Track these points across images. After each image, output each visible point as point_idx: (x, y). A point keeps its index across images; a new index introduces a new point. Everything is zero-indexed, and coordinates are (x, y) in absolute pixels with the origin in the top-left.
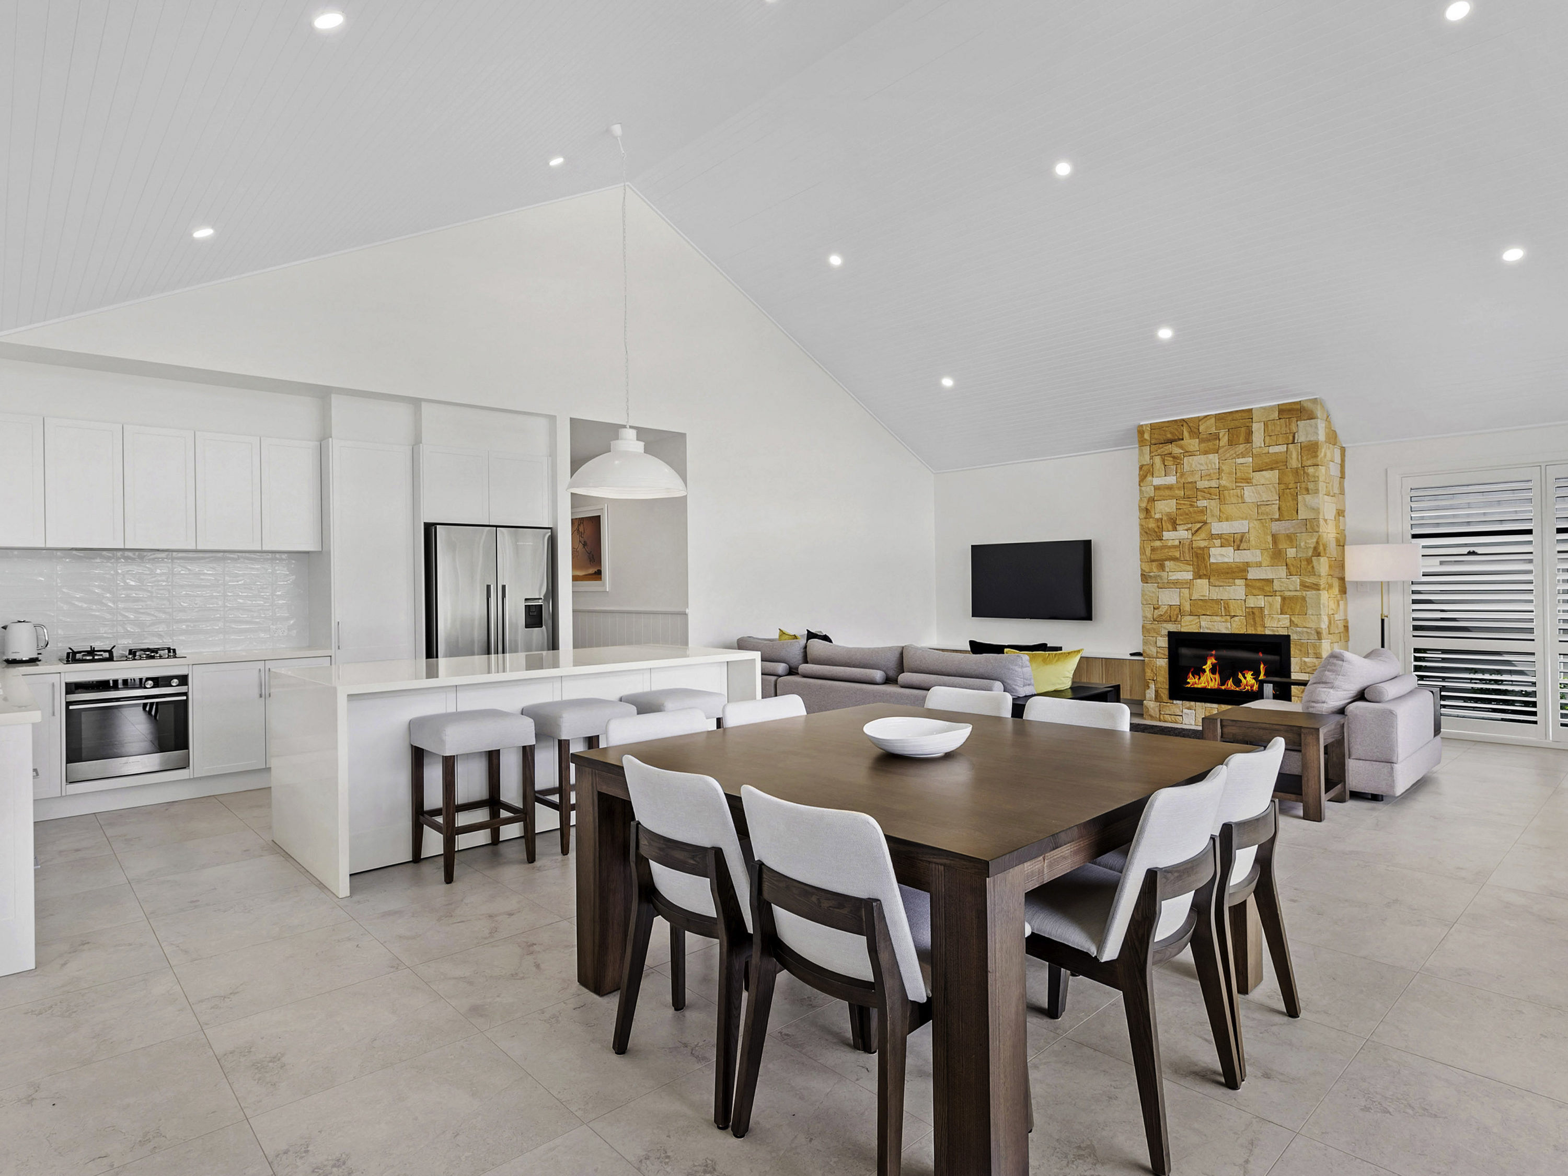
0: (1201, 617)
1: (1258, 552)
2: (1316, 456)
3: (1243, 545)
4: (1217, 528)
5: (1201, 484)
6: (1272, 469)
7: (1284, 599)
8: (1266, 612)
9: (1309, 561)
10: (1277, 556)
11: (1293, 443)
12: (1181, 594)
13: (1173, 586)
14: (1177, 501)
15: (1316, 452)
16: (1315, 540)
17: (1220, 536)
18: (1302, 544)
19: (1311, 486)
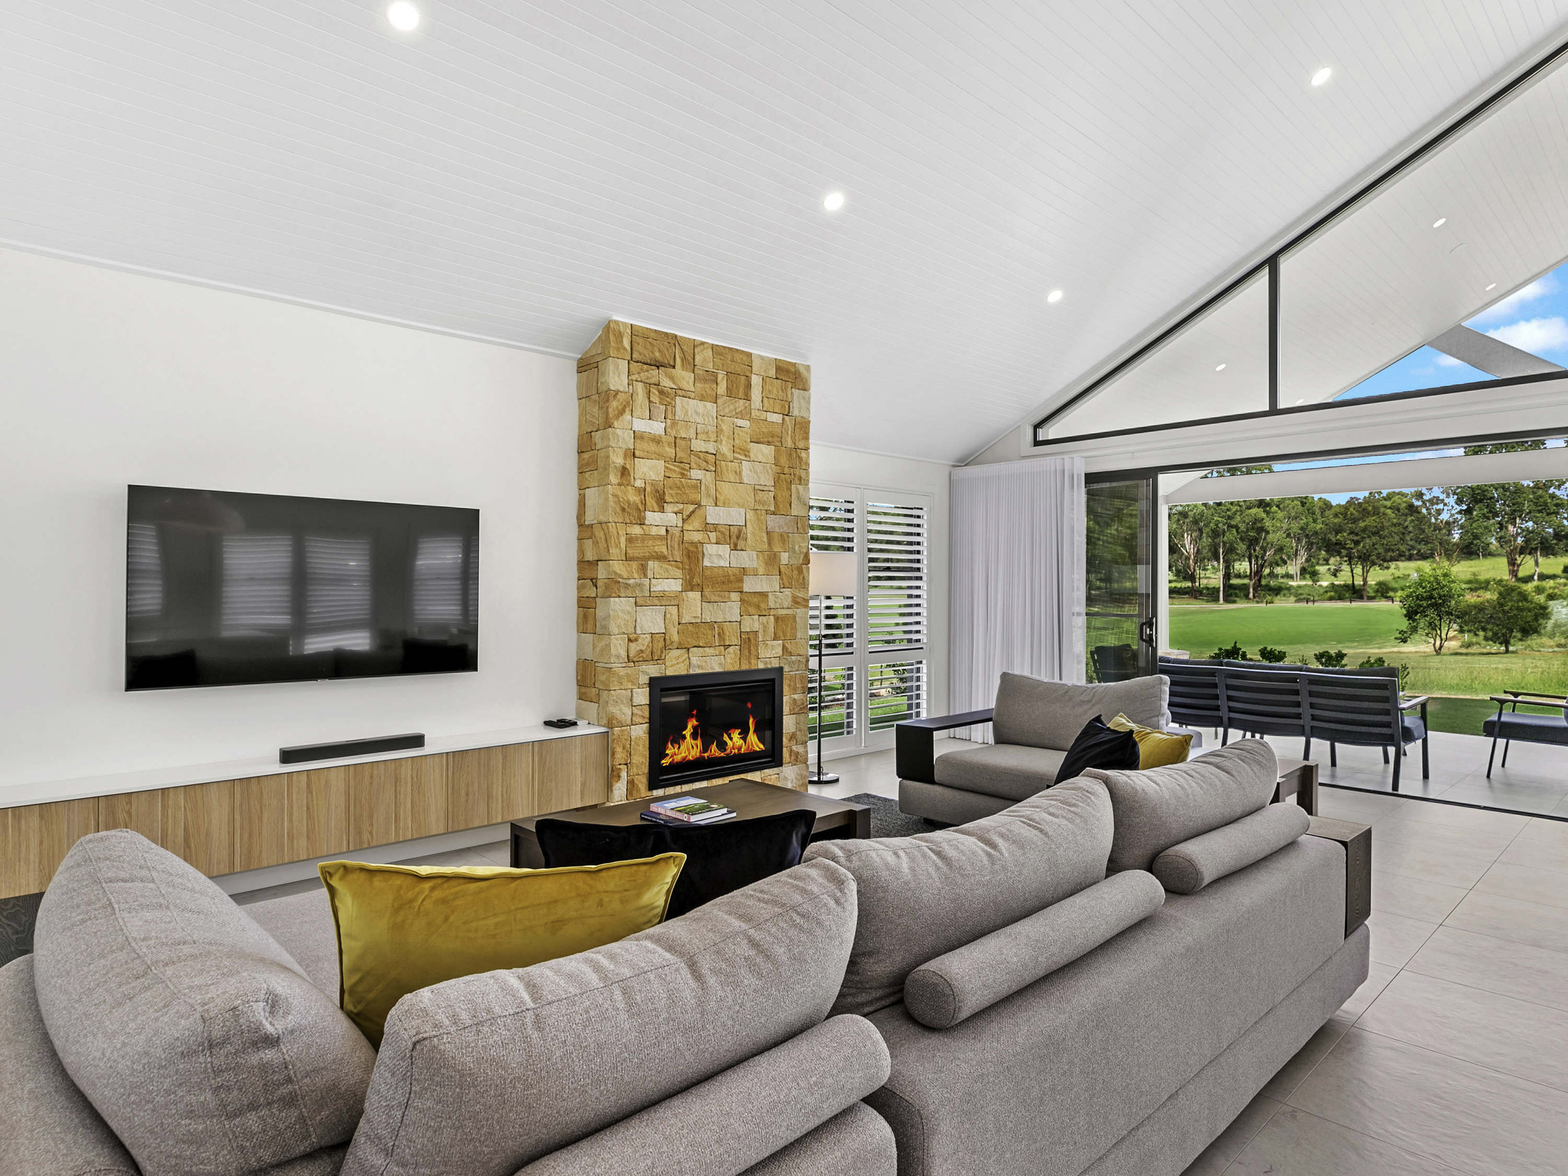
0: (691, 650)
1: (754, 554)
2: (808, 438)
3: (741, 544)
4: (714, 515)
5: (698, 445)
6: (769, 443)
8: (761, 638)
9: (800, 570)
11: (788, 414)
12: (668, 616)
13: (657, 602)
14: (667, 465)
15: (807, 432)
17: (715, 527)
18: (796, 548)
19: (803, 474)
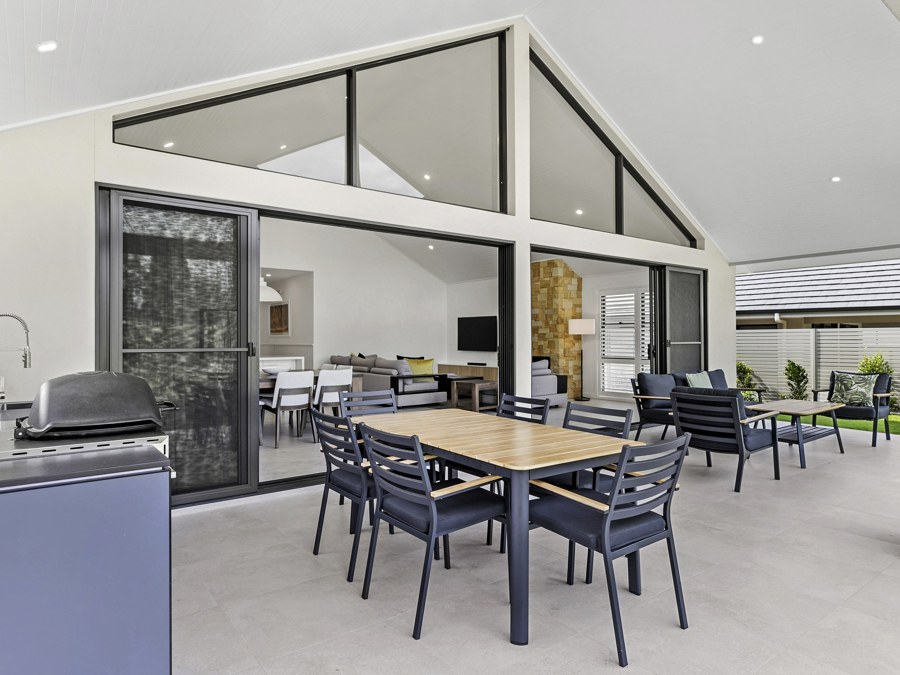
1: (541, 322)
2: (558, 283)
3: (537, 319)
6: (545, 287)
7: (549, 342)
8: (544, 347)
9: (556, 326)
10: (547, 323)
11: (551, 277)
15: (557, 281)
16: (557, 317)
18: (553, 319)
19: (556, 295)
